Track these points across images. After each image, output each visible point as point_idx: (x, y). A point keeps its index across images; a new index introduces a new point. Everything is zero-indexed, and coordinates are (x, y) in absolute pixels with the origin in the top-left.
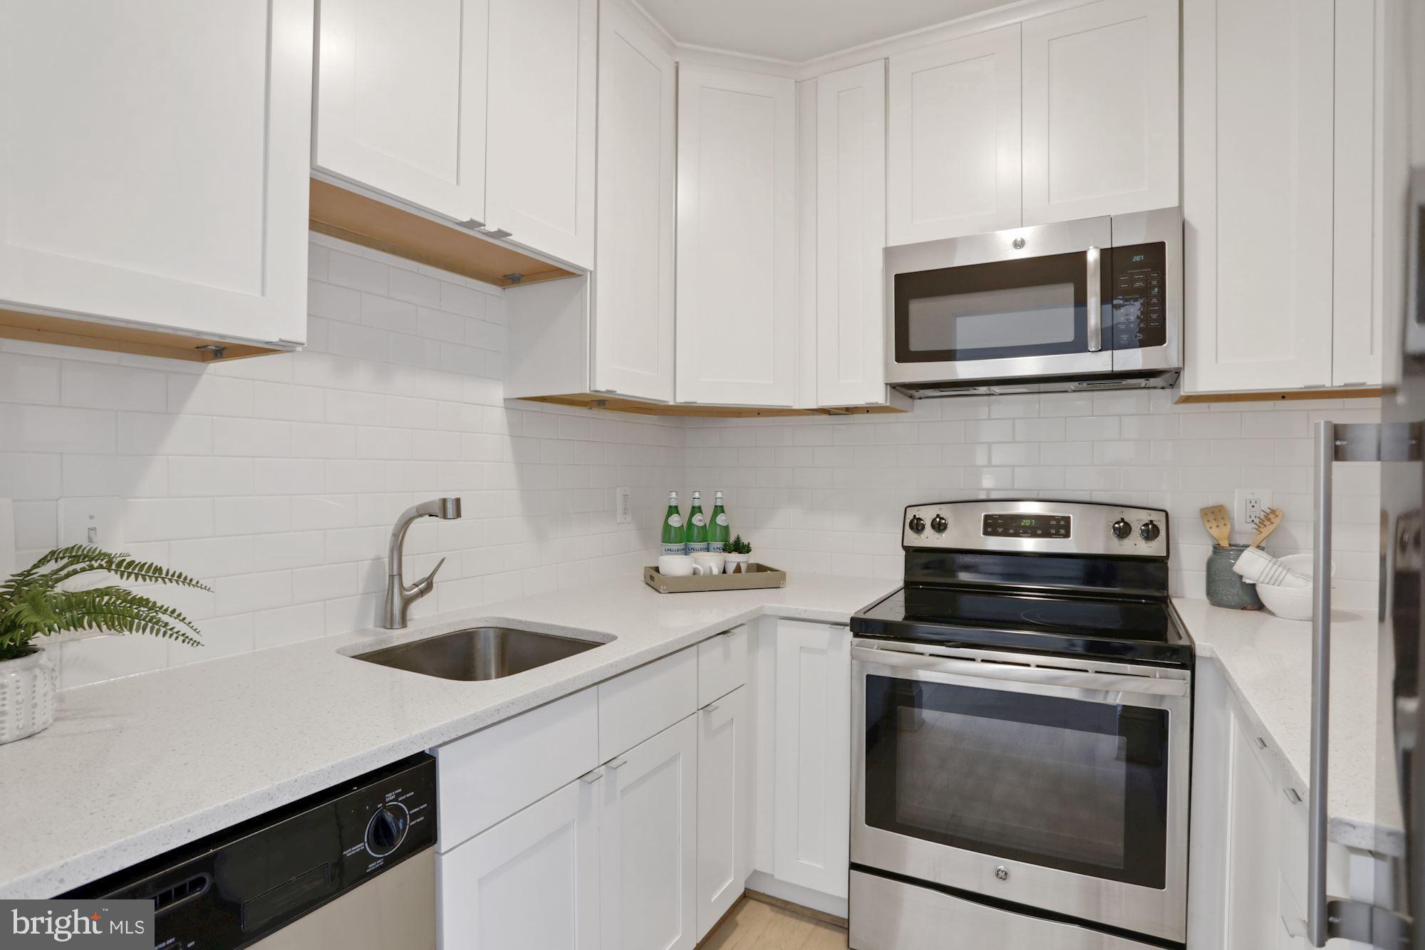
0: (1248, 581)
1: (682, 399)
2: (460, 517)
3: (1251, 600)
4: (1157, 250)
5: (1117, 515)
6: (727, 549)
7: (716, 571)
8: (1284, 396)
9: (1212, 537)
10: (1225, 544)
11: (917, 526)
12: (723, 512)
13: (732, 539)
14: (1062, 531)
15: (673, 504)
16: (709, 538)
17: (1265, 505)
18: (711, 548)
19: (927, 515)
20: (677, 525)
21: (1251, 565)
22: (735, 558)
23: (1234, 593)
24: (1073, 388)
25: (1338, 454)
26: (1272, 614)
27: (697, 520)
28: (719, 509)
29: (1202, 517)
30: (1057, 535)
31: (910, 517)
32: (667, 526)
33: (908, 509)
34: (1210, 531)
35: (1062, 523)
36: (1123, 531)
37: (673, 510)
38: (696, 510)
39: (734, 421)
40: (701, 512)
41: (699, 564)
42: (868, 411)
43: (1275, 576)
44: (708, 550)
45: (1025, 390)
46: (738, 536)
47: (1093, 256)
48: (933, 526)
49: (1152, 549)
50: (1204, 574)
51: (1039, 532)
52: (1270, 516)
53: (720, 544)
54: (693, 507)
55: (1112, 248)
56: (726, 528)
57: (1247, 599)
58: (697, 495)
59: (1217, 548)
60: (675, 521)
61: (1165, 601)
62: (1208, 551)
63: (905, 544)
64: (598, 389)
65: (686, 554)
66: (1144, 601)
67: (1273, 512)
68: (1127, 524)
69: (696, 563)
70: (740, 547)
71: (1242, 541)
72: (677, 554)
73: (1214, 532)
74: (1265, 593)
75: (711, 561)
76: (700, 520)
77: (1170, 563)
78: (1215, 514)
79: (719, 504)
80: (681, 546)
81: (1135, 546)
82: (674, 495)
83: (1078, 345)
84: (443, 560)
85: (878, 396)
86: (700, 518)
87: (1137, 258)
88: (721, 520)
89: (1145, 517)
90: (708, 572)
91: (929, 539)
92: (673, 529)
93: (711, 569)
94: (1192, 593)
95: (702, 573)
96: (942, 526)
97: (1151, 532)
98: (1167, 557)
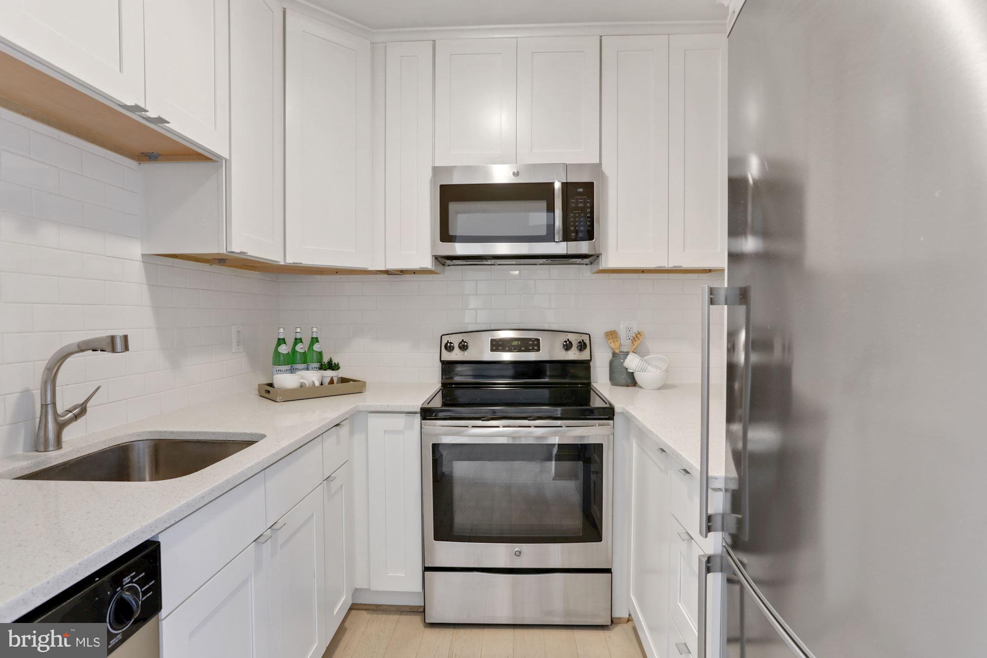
0: (631, 371)
1: (290, 260)
2: (128, 350)
3: (631, 381)
4: (589, 186)
5: (563, 338)
6: (322, 367)
7: (317, 384)
8: (643, 271)
9: (611, 348)
10: (617, 351)
11: (449, 348)
12: (318, 342)
13: (326, 360)
14: (536, 348)
15: (281, 337)
16: (308, 360)
17: (635, 330)
18: (310, 367)
19: (456, 340)
20: (285, 352)
21: (632, 362)
22: (329, 373)
23: (623, 378)
24: (541, 263)
25: (712, 302)
26: (641, 387)
27: (300, 348)
28: (315, 340)
29: (606, 337)
30: (533, 350)
31: (444, 341)
32: (277, 353)
33: (443, 337)
34: (610, 345)
35: (536, 342)
36: (568, 346)
37: (281, 341)
38: (298, 341)
39: (318, 277)
40: (302, 342)
41: (304, 379)
43: (643, 367)
44: (308, 369)
45: (514, 263)
46: (331, 358)
47: (557, 186)
48: (460, 348)
49: (584, 356)
51: (523, 349)
52: (638, 336)
53: (317, 365)
54: (296, 339)
55: (567, 183)
56: (320, 353)
57: (629, 381)
58: (298, 330)
59: (614, 354)
60: (284, 349)
61: (590, 383)
62: (610, 355)
63: (442, 359)
64: (233, 250)
65: (291, 373)
66: (580, 386)
67: (639, 333)
68: (570, 342)
69: (302, 379)
70: (332, 366)
71: (625, 349)
72: (286, 373)
73: (612, 345)
74: (638, 377)
75: (313, 377)
76: (302, 348)
77: (591, 364)
78: (612, 335)
79: (315, 336)
80: (288, 367)
81: (573, 355)
82: (282, 330)
83: (549, 237)
84: (98, 388)
85: (427, 263)
86: (302, 346)
87: (581, 190)
88: (316, 347)
89: (579, 338)
90: (311, 384)
91: (456, 355)
92: (281, 356)
93: (314, 383)
94: (600, 381)
95: (307, 385)
96: (463, 347)
97: (582, 346)
98: (590, 360)
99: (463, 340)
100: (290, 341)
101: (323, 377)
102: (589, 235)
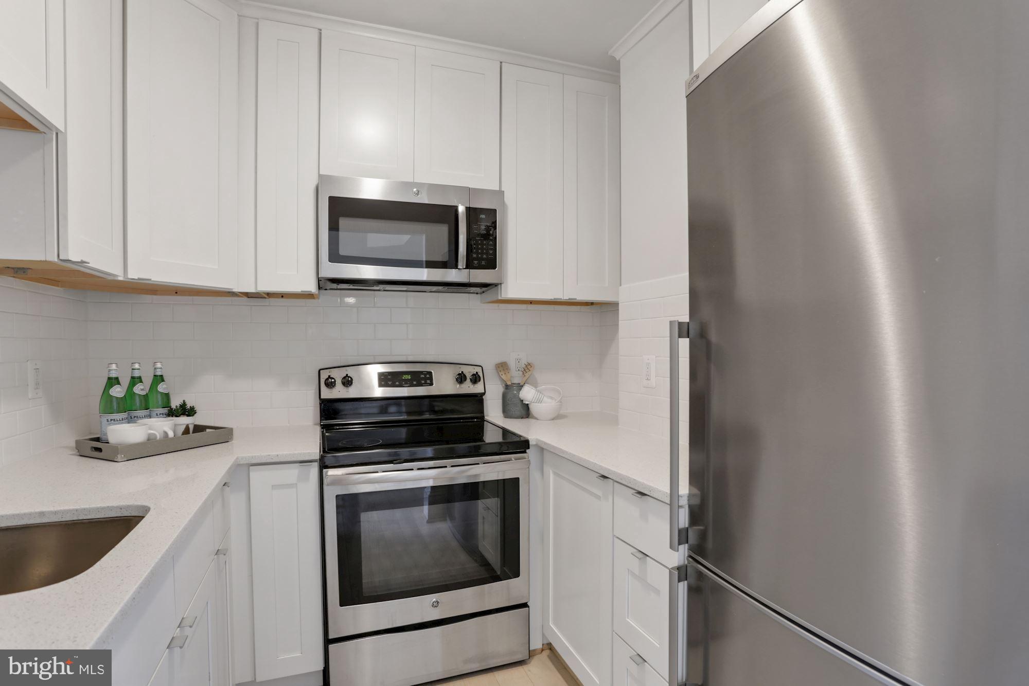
0: (527, 403)
3: (526, 412)
5: (456, 370)
6: (172, 413)
8: (531, 302)
9: (503, 380)
10: (509, 383)
11: (330, 384)
12: (163, 381)
13: (175, 403)
14: (428, 381)
15: (113, 375)
16: (151, 405)
17: (524, 362)
18: (153, 414)
19: (338, 375)
20: (121, 395)
21: (527, 394)
22: (182, 421)
23: (518, 410)
26: (536, 418)
27: (139, 389)
28: (159, 379)
29: (497, 369)
30: (426, 384)
31: (325, 378)
32: (108, 397)
33: (324, 372)
34: (502, 377)
35: (428, 376)
36: (461, 378)
37: (113, 381)
38: (136, 380)
40: (141, 382)
41: (153, 430)
42: (282, 297)
43: (537, 397)
44: (150, 416)
46: (184, 401)
47: (462, 209)
48: (343, 383)
49: (478, 388)
50: (500, 401)
51: (415, 383)
52: (528, 368)
53: (166, 410)
54: (133, 378)
55: (469, 208)
56: (167, 396)
57: (524, 412)
58: (137, 366)
59: (507, 387)
60: (117, 392)
61: (484, 417)
62: (503, 388)
63: (322, 397)
65: (129, 423)
66: (475, 420)
67: (529, 364)
68: (464, 375)
69: (149, 429)
70: (186, 411)
71: (516, 381)
72: (122, 423)
73: (505, 376)
74: (534, 408)
75: (164, 426)
76: (142, 390)
77: (485, 397)
78: (502, 367)
79: (159, 373)
80: (124, 415)
81: (468, 388)
82: (114, 366)
83: (451, 264)
86: (142, 387)
87: (485, 216)
88: (161, 388)
89: (474, 370)
90: (163, 435)
91: (339, 392)
92: (114, 400)
93: (166, 434)
94: (493, 413)
95: (158, 438)
96: (347, 382)
97: (476, 379)
98: (484, 394)
99: (347, 375)
100: (125, 381)
101: (176, 425)
102: (491, 264)
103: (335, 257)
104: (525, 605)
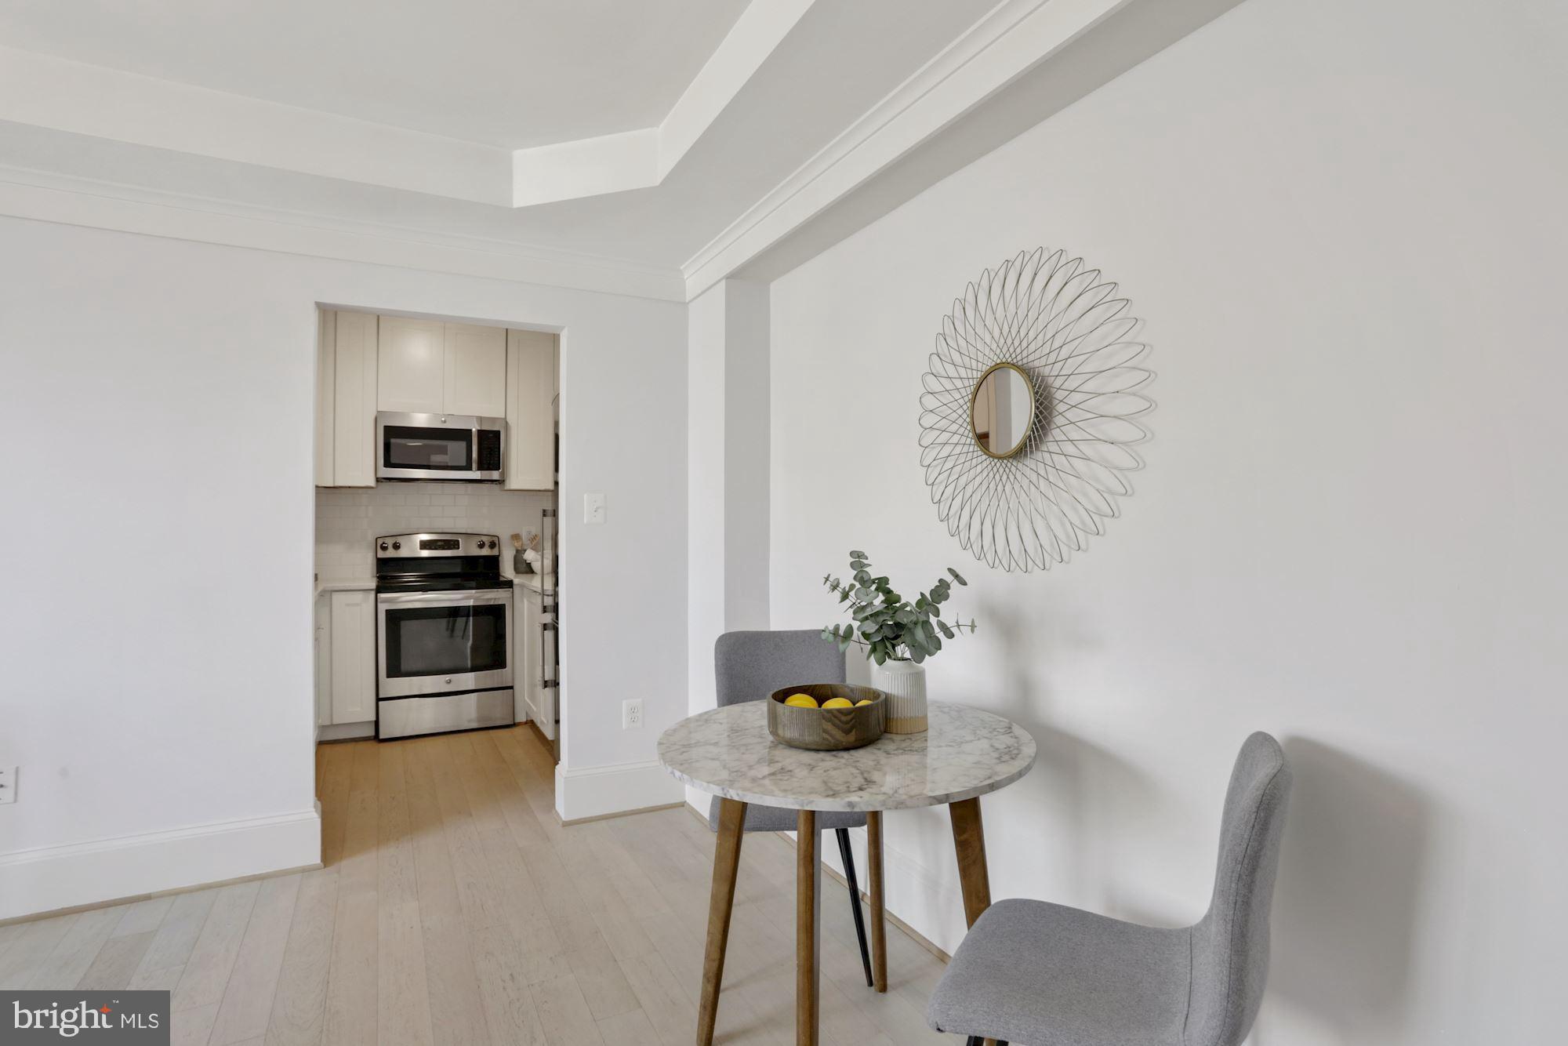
0: (528, 563)
3: (529, 570)
4: (498, 433)
5: (477, 539)
9: (515, 546)
10: (519, 549)
11: (384, 548)
14: (456, 547)
17: (533, 534)
19: (390, 542)
21: (530, 556)
23: (523, 567)
26: (537, 574)
29: (510, 539)
30: (454, 548)
31: (379, 543)
33: (378, 539)
34: (514, 544)
35: (456, 543)
36: (482, 545)
43: (537, 560)
47: (474, 430)
48: (392, 547)
49: (495, 552)
50: (513, 563)
51: (446, 547)
52: (534, 537)
55: (481, 430)
59: (517, 551)
61: (499, 572)
62: (515, 552)
63: (378, 557)
66: (491, 570)
67: (536, 535)
68: (484, 543)
71: (525, 547)
73: (516, 544)
74: (534, 567)
77: (500, 558)
78: (516, 537)
81: (487, 551)
83: (467, 467)
85: (372, 482)
87: (491, 435)
89: (490, 540)
91: (391, 553)
94: (507, 571)
96: (396, 547)
97: (493, 545)
98: (499, 556)
99: (395, 542)
102: (495, 465)
103: (388, 464)
104: (511, 688)
